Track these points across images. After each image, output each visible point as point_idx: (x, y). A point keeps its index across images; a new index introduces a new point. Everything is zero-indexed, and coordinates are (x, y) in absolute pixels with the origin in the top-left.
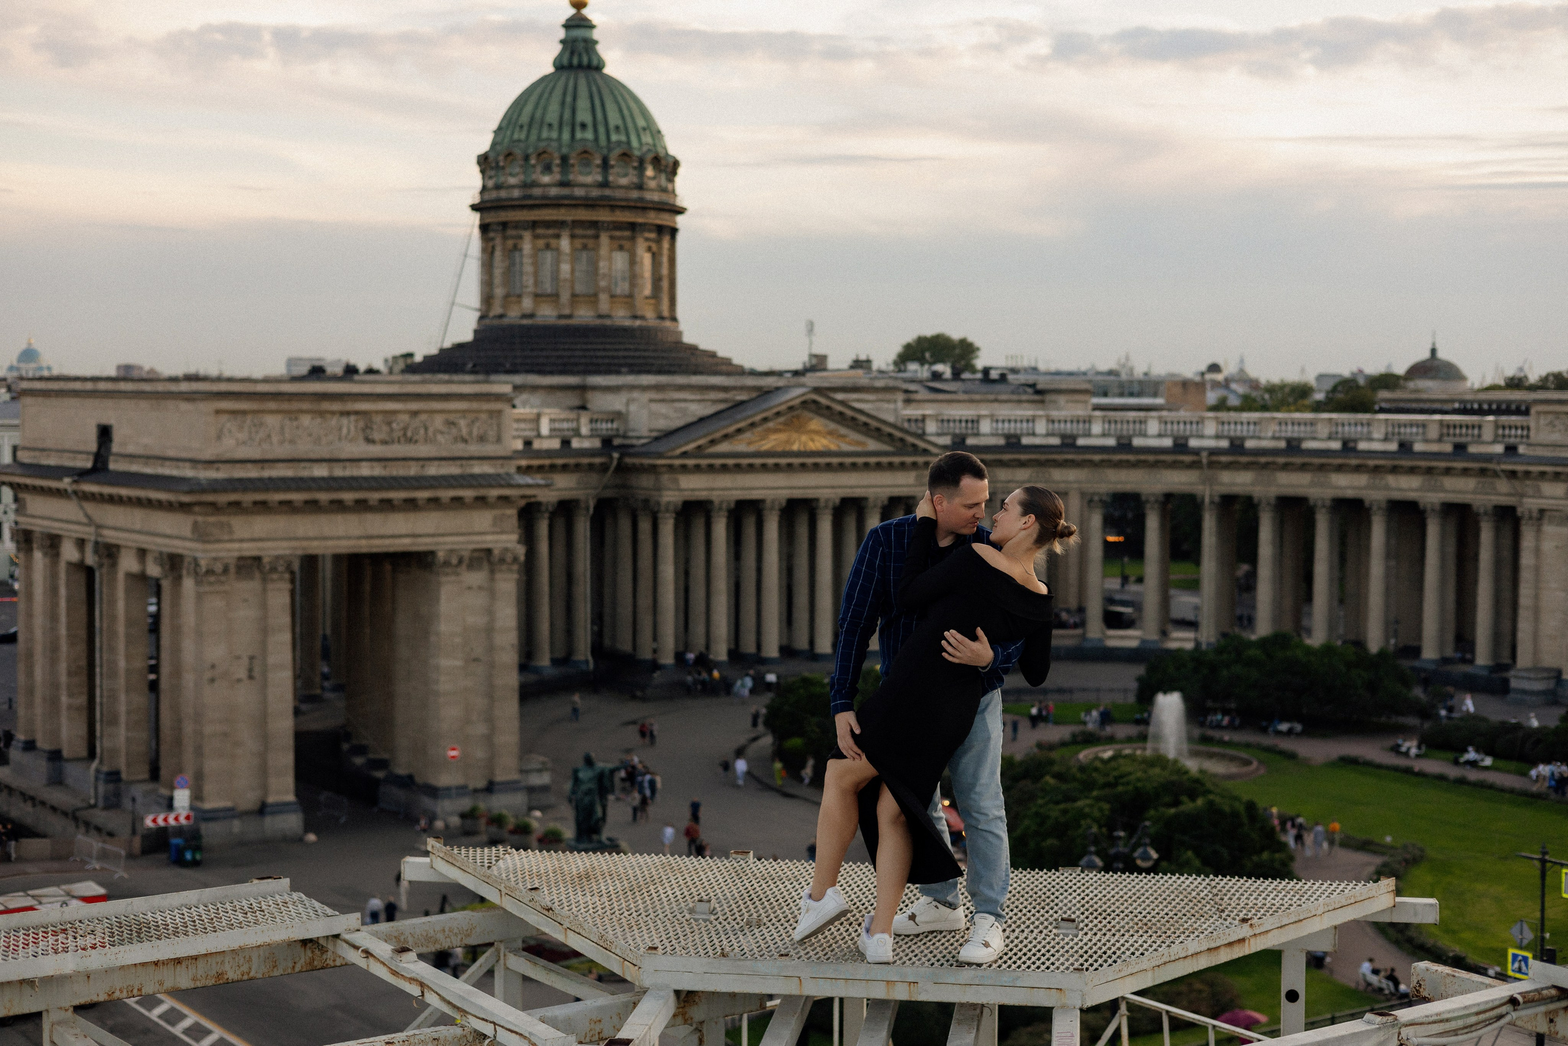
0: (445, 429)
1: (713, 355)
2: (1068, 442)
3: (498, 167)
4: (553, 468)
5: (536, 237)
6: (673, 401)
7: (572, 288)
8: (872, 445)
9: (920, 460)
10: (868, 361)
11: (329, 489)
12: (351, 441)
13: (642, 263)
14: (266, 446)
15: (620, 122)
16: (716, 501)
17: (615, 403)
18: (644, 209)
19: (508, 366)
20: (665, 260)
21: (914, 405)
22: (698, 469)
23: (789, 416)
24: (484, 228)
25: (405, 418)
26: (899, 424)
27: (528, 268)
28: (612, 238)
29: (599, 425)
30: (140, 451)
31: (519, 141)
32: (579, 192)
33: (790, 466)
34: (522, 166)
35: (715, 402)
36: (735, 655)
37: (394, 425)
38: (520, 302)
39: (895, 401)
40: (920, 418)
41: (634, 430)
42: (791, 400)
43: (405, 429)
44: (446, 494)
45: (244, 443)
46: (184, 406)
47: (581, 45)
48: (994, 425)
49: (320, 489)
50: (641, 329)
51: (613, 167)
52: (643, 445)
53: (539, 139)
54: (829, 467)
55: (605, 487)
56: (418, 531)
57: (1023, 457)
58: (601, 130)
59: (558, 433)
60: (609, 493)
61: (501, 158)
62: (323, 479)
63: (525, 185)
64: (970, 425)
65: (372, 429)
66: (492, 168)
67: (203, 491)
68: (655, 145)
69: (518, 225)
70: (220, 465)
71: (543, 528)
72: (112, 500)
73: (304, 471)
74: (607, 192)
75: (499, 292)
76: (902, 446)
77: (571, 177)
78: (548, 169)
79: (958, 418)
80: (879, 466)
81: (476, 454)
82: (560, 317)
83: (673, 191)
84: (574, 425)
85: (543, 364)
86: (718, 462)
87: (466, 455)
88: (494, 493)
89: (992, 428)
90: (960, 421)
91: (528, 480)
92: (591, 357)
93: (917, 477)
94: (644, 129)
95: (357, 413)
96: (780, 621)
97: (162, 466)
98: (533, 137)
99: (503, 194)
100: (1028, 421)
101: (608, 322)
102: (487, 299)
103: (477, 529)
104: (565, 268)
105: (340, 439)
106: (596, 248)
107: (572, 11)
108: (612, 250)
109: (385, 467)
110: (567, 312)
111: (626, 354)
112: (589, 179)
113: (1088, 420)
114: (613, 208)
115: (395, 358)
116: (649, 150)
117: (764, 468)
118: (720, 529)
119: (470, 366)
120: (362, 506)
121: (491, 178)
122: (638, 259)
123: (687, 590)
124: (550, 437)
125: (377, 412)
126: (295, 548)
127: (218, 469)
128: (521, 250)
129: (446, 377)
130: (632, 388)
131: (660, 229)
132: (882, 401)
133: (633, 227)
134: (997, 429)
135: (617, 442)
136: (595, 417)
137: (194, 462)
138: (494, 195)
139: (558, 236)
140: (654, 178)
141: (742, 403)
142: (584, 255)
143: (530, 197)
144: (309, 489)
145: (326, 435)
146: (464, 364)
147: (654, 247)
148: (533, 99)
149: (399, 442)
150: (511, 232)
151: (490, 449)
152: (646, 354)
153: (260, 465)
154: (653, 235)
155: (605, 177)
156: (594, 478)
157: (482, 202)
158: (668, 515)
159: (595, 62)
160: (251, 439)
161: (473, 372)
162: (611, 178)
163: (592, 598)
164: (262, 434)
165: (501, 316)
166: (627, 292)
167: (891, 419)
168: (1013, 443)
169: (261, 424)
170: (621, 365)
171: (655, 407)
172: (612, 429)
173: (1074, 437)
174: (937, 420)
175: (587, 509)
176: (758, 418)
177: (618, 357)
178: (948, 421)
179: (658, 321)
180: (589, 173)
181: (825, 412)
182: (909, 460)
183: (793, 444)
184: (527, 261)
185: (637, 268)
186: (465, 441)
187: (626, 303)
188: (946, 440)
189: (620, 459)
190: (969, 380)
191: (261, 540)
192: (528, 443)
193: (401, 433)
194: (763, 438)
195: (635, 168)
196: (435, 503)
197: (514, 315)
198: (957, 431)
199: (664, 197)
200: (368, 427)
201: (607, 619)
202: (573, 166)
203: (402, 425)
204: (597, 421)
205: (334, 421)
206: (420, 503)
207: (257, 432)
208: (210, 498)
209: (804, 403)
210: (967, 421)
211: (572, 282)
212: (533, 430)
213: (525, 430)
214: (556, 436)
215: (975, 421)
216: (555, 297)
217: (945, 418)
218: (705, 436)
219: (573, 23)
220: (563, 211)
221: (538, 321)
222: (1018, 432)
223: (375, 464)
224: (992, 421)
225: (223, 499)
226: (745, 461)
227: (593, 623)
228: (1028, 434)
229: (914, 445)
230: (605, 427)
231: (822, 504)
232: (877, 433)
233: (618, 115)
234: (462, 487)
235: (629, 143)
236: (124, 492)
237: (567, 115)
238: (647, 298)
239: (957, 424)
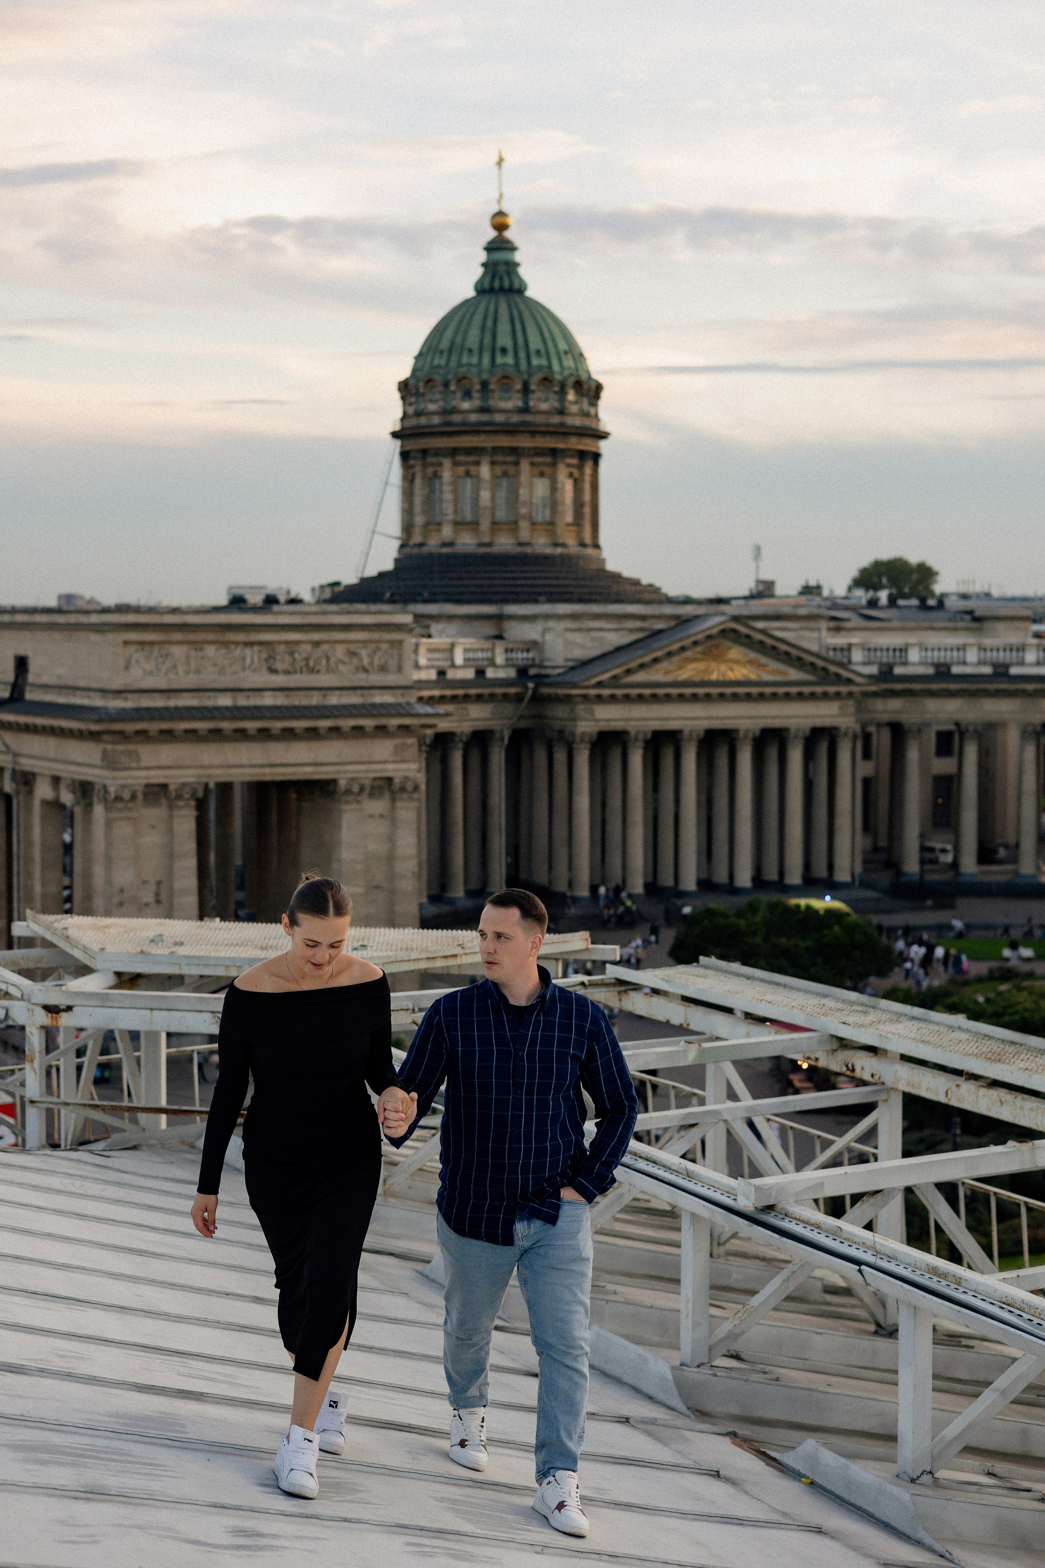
0: (347, 660)
1: (636, 583)
2: (1001, 671)
3: (418, 394)
4: (467, 698)
5: (456, 464)
6: (590, 630)
7: (493, 515)
8: (794, 674)
9: (844, 689)
10: (819, 588)
11: (234, 718)
12: (255, 671)
13: (563, 489)
14: (172, 676)
15: (540, 346)
16: (633, 732)
17: (530, 632)
18: (566, 434)
19: (426, 594)
20: (587, 487)
21: (843, 633)
22: (613, 699)
23: (709, 644)
24: (405, 456)
25: (308, 648)
26: (823, 653)
27: (448, 496)
28: (532, 464)
29: (514, 655)
30: (53, 681)
31: (439, 366)
32: (499, 418)
33: (708, 696)
34: (441, 393)
35: (631, 631)
36: (652, 888)
37: (297, 656)
38: (439, 531)
39: (819, 630)
40: (845, 646)
41: (549, 660)
42: (709, 629)
43: (307, 659)
44: (347, 723)
45: (151, 673)
46: (94, 637)
47: (502, 269)
48: (923, 653)
49: (224, 718)
50: (563, 557)
51: (533, 392)
52: (559, 675)
53: (460, 365)
54: (748, 697)
55: (522, 717)
56: (321, 758)
57: (953, 686)
58: (522, 355)
59: (472, 663)
60: (523, 724)
61: (421, 384)
62: (227, 708)
63: (445, 412)
64: (898, 653)
65: (274, 659)
66: (412, 395)
67: (112, 720)
68: (577, 369)
69: (439, 452)
70: (129, 695)
71: (457, 759)
72: (28, 729)
73: (211, 701)
74: (528, 418)
75: (419, 520)
76: (825, 676)
77: (491, 403)
78: (467, 395)
79: (885, 647)
80: (800, 696)
81: (378, 684)
82: (481, 545)
83: (596, 416)
84: (489, 654)
85: (461, 593)
86: (634, 692)
87: (368, 684)
88: (394, 722)
89: (921, 657)
90: (888, 650)
91: (429, 710)
92: (510, 586)
93: (841, 707)
94: (566, 353)
95: (260, 643)
96: (699, 853)
97: (74, 695)
98: (453, 363)
99: (423, 421)
100: (958, 649)
101: (529, 550)
102: (408, 527)
103: (377, 758)
104: (485, 495)
105: (244, 669)
106: (517, 474)
107: (492, 234)
108: (533, 476)
109: (287, 696)
110: (486, 539)
111: (546, 582)
112: (509, 405)
113: (1022, 648)
114: (533, 433)
115: (322, 587)
116: (571, 375)
117: (681, 698)
118: (636, 760)
119: (388, 595)
120: (265, 735)
121: (411, 404)
122: (559, 486)
123: (604, 822)
124: (464, 667)
125: (279, 643)
126: (199, 776)
127: (126, 699)
128: (440, 477)
129: (362, 607)
130: (547, 617)
131: (582, 455)
132: (807, 629)
133: (554, 453)
134: (926, 657)
135: (532, 672)
136: (510, 646)
137: (104, 692)
138: (413, 422)
139: (477, 463)
140: (576, 403)
141: (660, 632)
142: (505, 482)
143: (449, 424)
144: (213, 718)
145: (230, 665)
146: (383, 594)
147: (576, 473)
148: (453, 325)
149: (301, 672)
150: (431, 460)
151: (391, 679)
152: (566, 582)
153: (166, 695)
154: (574, 461)
155: (526, 403)
156: (509, 709)
157: (403, 429)
158: (583, 746)
159: (516, 285)
160: (158, 670)
161: (392, 601)
162: (531, 403)
163: (507, 830)
164: (168, 664)
165: (421, 545)
166: (548, 519)
167: (814, 648)
168: (942, 671)
169: (167, 655)
170: (540, 594)
171: (571, 636)
172: (527, 659)
173: (1007, 666)
174: (864, 649)
175: (502, 739)
176: (676, 647)
177: (537, 586)
178: (875, 650)
179: (579, 549)
180: (509, 399)
181: (746, 641)
182: (832, 689)
183: (712, 672)
184: (447, 488)
185: (558, 495)
186: (366, 670)
187: (547, 531)
188: (873, 670)
189: (535, 690)
190: (906, 607)
191: (168, 768)
192: (442, 673)
193: (303, 663)
194: (680, 668)
195: (556, 393)
196: (335, 732)
197: (433, 543)
198: (885, 660)
199: (586, 422)
200: (271, 657)
201: (523, 851)
202: (493, 391)
203: (304, 655)
204: (512, 651)
205: (238, 652)
206: (322, 732)
207: (163, 663)
208: (117, 726)
209: (723, 631)
210: (894, 650)
211: (493, 509)
212: (447, 660)
213: (439, 660)
214: (470, 666)
215: (903, 650)
216: (474, 525)
217: (872, 646)
218: (619, 666)
219: (494, 246)
220: (483, 437)
221: (459, 549)
222: (948, 661)
223: (278, 693)
224: (921, 649)
225: (130, 727)
226: (661, 691)
227: (508, 854)
228: (959, 663)
229: (838, 676)
230: (520, 656)
231: (741, 735)
232: (798, 663)
233: (539, 339)
234: (363, 716)
235: (550, 367)
236: (39, 721)
237: (487, 340)
238: (568, 525)
239: (885, 653)
